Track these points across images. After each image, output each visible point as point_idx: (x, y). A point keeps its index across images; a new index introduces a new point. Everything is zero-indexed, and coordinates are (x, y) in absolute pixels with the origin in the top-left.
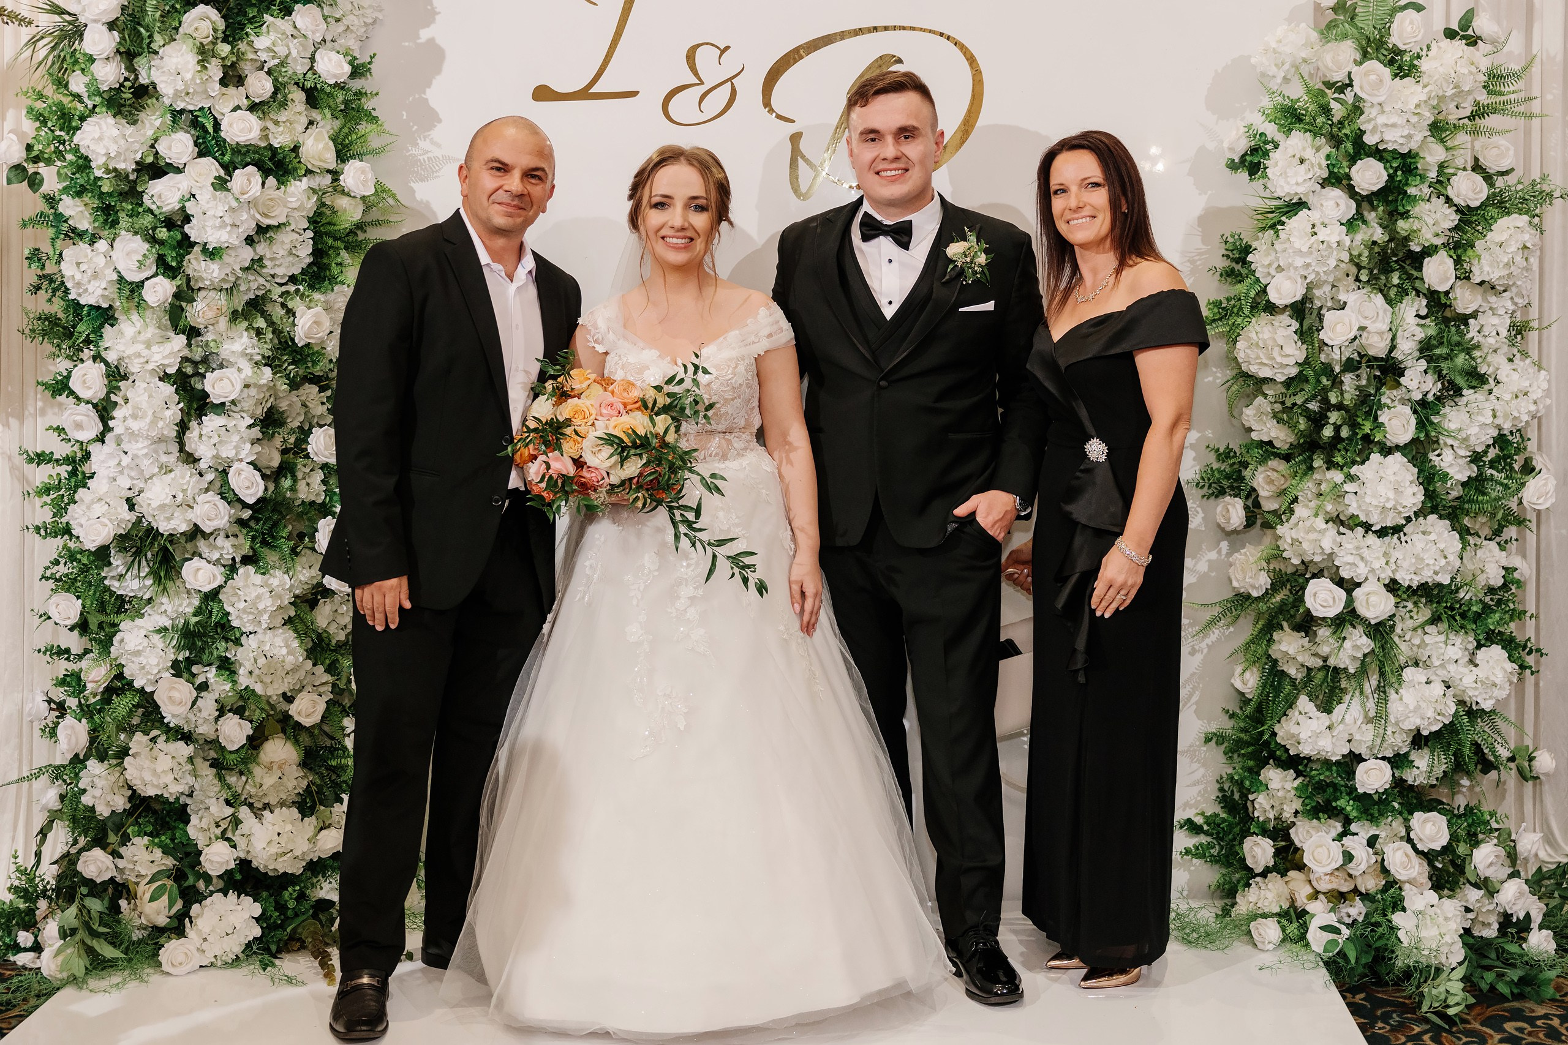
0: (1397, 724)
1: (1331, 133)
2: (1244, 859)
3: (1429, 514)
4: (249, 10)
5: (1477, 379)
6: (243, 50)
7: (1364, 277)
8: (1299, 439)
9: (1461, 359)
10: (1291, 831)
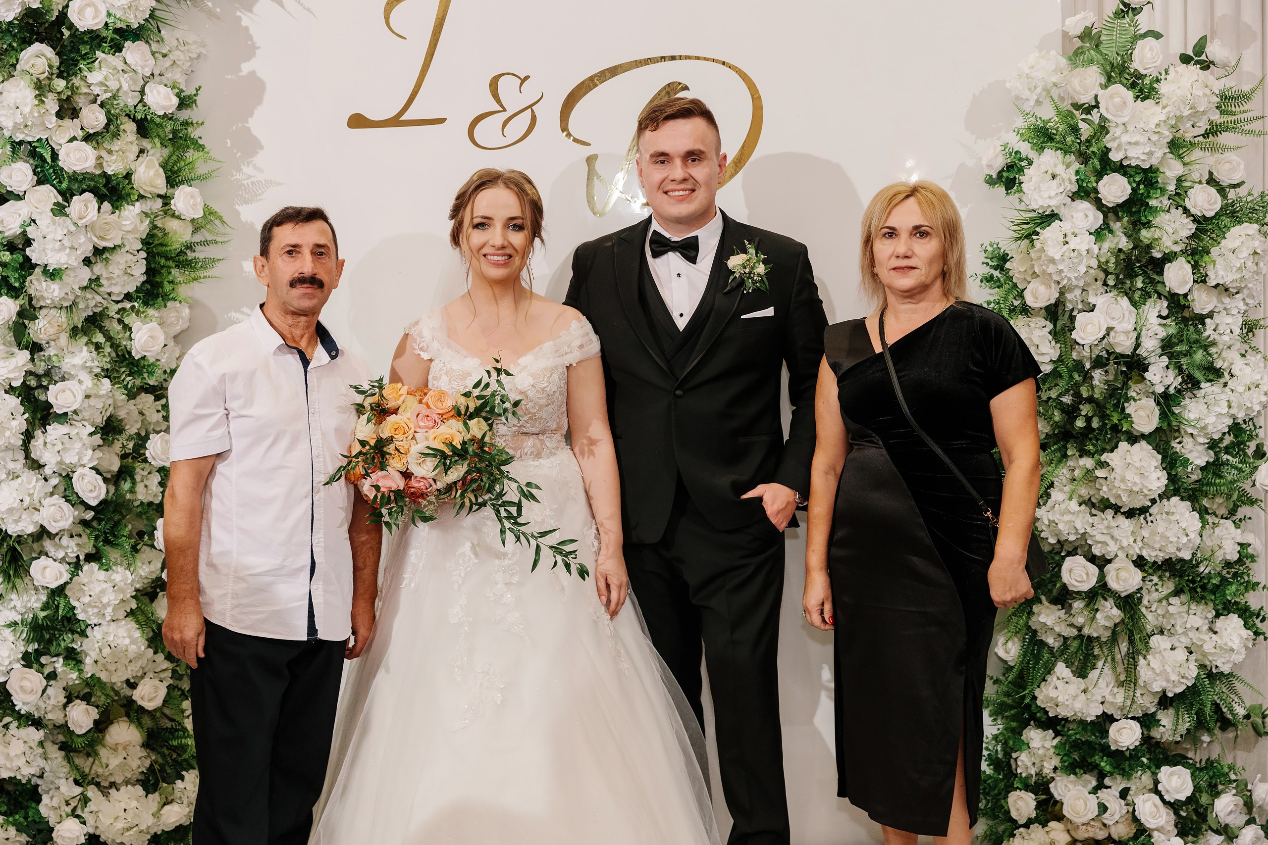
0: (1145, 686)
1: (1079, 151)
2: (1009, 812)
3: (1172, 496)
4: (81, 47)
5: (1214, 373)
6: (77, 84)
7: (1111, 282)
8: (1054, 430)
9: (1199, 356)
10: (1052, 786)
